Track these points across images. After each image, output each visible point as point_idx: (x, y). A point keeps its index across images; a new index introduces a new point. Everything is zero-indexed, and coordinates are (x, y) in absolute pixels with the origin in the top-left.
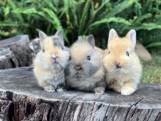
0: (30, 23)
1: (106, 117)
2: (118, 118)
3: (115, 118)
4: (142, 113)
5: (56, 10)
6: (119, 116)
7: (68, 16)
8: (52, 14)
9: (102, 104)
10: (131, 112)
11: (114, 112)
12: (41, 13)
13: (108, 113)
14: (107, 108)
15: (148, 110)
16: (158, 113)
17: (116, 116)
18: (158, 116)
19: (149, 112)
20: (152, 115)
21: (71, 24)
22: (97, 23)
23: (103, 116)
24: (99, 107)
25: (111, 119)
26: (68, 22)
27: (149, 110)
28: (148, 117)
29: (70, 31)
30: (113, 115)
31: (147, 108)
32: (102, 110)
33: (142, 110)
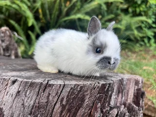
0: (5, 15)
1: (19, 92)
2: (31, 93)
3: (28, 93)
4: (54, 88)
5: (29, 4)
6: (31, 91)
7: (40, 11)
8: (24, 7)
9: (17, 79)
10: (43, 86)
11: (27, 87)
12: (14, 6)
13: (21, 88)
14: (20, 83)
15: (59, 86)
16: (70, 89)
17: (29, 91)
18: (70, 91)
19: (60, 87)
20: (63, 90)
21: (43, 18)
22: (66, 18)
23: (16, 91)
24: (14, 82)
25: (24, 94)
26: (41, 16)
27: (61, 85)
28: (59, 92)
29: (43, 25)
30: (26, 89)
31: (58, 83)
32: (16, 85)
33: (53, 85)
